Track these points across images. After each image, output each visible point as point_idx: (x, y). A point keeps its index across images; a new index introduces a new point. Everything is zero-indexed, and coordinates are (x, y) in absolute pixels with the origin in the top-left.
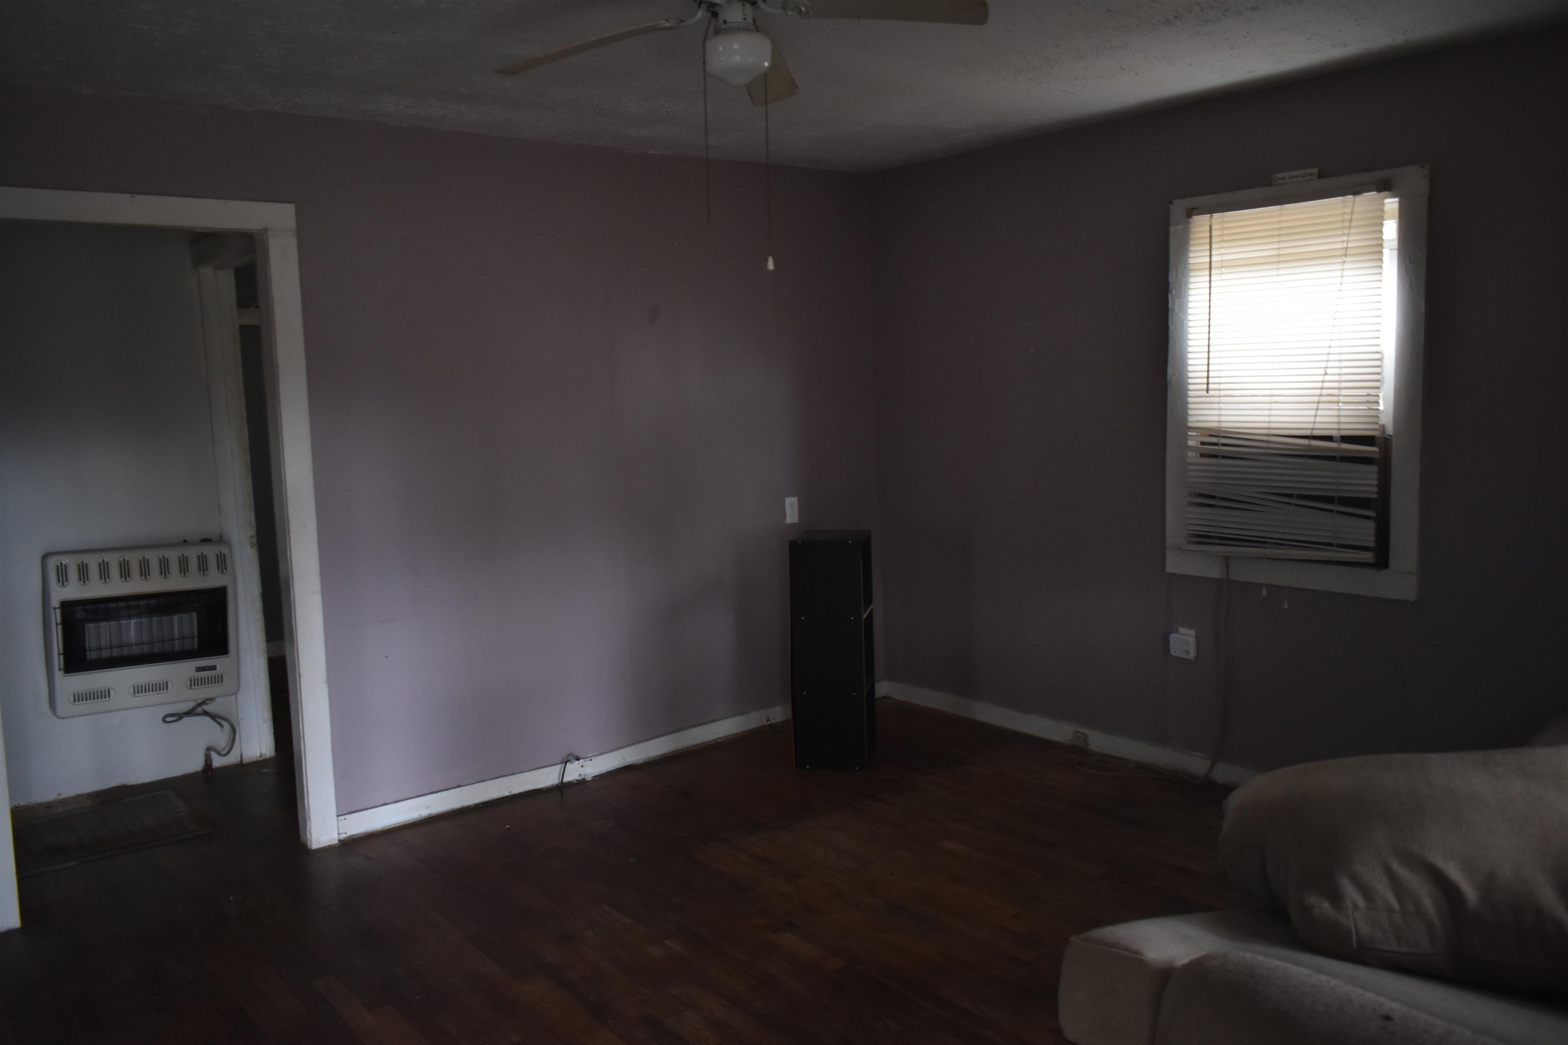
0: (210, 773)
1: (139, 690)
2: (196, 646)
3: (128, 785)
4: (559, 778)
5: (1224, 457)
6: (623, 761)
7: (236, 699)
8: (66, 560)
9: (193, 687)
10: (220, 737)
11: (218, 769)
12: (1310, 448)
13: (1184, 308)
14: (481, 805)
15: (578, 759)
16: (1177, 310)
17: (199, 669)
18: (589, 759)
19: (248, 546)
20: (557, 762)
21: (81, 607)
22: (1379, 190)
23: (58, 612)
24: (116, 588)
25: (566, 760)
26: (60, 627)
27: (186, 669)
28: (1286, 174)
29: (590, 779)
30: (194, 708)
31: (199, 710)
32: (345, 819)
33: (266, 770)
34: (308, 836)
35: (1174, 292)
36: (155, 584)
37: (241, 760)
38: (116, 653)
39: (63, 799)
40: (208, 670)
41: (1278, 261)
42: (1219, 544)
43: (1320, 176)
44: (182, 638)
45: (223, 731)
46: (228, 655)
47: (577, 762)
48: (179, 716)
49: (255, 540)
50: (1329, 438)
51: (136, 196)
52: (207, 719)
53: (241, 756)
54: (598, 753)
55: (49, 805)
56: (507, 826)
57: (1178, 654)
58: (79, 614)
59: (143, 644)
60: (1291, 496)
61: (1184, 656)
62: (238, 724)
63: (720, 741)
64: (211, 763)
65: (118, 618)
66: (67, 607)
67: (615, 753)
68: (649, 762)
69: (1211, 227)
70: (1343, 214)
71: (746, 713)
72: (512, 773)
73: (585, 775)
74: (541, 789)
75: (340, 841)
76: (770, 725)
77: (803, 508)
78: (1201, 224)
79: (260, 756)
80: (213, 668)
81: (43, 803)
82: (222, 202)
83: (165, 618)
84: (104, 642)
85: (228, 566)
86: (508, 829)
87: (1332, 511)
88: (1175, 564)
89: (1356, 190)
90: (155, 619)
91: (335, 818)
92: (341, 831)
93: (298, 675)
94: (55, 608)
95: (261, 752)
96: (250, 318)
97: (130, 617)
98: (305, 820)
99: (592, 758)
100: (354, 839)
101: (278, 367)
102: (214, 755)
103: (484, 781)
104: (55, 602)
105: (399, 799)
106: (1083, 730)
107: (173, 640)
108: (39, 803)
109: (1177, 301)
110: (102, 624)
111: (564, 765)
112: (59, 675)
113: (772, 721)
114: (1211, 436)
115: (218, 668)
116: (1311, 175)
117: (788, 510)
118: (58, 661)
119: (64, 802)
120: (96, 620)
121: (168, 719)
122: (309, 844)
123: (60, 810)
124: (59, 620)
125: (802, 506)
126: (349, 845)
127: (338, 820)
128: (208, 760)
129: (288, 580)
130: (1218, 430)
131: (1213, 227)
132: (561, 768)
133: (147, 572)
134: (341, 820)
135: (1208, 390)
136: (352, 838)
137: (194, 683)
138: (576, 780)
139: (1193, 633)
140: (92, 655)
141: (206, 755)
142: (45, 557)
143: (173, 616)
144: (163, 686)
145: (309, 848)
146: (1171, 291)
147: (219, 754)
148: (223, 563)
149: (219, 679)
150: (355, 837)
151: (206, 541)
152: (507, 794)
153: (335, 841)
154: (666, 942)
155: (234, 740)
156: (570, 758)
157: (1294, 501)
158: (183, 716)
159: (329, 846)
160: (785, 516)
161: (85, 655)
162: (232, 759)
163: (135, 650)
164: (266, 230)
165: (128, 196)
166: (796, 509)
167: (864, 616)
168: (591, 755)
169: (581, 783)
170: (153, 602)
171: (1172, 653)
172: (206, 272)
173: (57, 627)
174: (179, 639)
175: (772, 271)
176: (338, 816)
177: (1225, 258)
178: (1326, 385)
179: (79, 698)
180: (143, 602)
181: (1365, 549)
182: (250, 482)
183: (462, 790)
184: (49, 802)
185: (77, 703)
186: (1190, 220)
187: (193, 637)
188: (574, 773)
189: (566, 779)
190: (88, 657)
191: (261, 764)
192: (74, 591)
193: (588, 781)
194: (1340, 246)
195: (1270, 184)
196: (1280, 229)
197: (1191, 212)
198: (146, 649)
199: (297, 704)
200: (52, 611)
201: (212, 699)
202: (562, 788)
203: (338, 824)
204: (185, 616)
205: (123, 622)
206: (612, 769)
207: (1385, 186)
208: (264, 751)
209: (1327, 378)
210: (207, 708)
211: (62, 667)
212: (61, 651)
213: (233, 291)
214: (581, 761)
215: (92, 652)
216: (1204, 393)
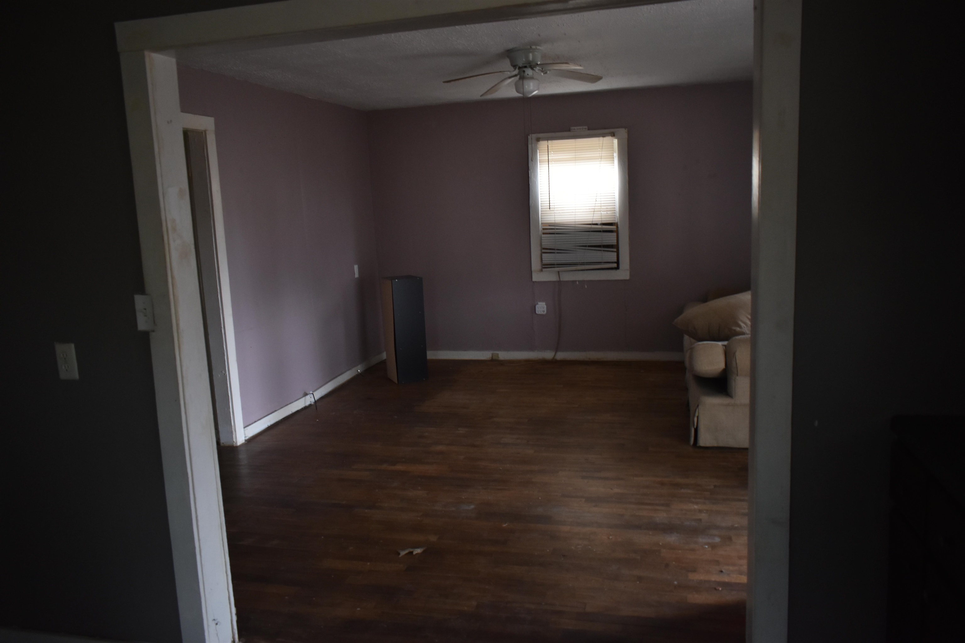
4: (304, 404)
5: (557, 234)
12: (591, 228)
13: (536, 176)
14: (284, 419)
16: (532, 177)
18: (312, 394)
20: (303, 396)
22: (612, 136)
25: (305, 395)
28: (576, 128)
29: (313, 404)
34: (235, 439)
35: (531, 170)
41: (575, 159)
42: (557, 267)
43: (589, 129)
47: (308, 395)
50: (597, 224)
57: (539, 313)
60: (586, 246)
61: (542, 313)
67: (319, 390)
69: (548, 146)
70: (599, 144)
71: (351, 369)
73: (311, 402)
78: (543, 145)
87: (601, 250)
88: (536, 277)
89: (604, 135)
91: (243, 429)
92: (247, 435)
93: (227, 358)
103: (283, 407)
105: (259, 419)
106: (496, 352)
109: (532, 174)
111: (305, 397)
114: (549, 226)
116: (586, 129)
117: (355, 271)
122: (235, 444)
125: (359, 269)
126: (250, 441)
130: (555, 223)
131: (549, 146)
132: (305, 399)
134: (245, 430)
135: (550, 208)
136: (249, 438)
138: (309, 404)
139: (544, 303)
145: (235, 446)
146: (530, 170)
152: (291, 413)
153: (244, 441)
157: (587, 248)
160: (355, 274)
166: (357, 269)
168: (311, 392)
171: (537, 312)
176: (244, 428)
177: (553, 158)
178: (596, 205)
181: (612, 263)
183: (277, 412)
186: (539, 143)
188: (308, 401)
189: (316, 400)
194: (598, 155)
195: (569, 130)
196: (575, 148)
197: (538, 140)
203: (244, 432)
206: (318, 398)
207: (613, 135)
209: (597, 202)
214: (310, 395)
216: (549, 209)
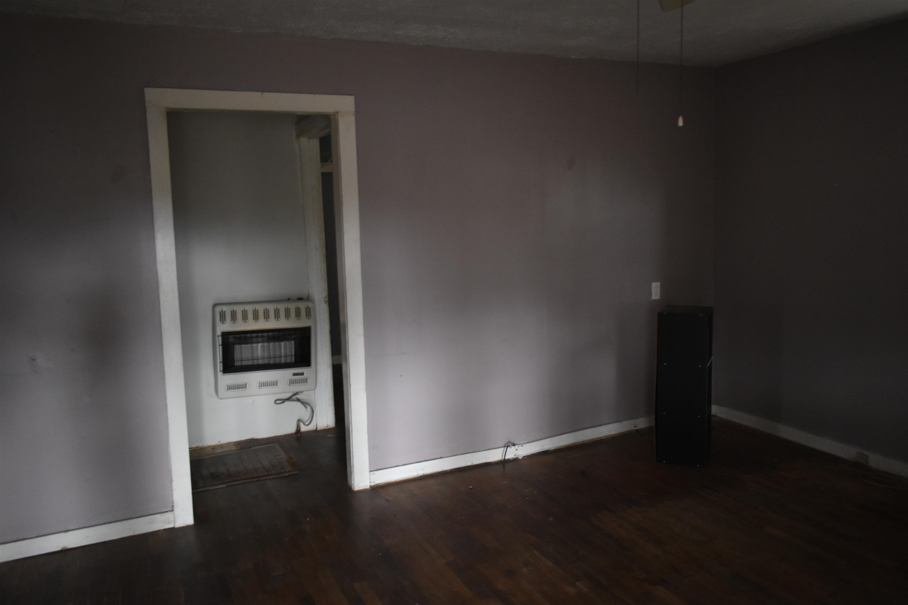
0: (299, 435)
1: (262, 385)
2: (293, 361)
3: (255, 438)
4: (502, 456)
6: (542, 448)
7: (315, 392)
8: (225, 308)
9: (291, 385)
10: (305, 414)
11: (303, 432)
14: (454, 470)
15: (514, 445)
17: (295, 374)
18: (521, 445)
19: (324, 303)
20: (501, 446)
21: (232, 336)
23: (220, 338)
24: (252, 326)
25: (506, 445)
26: (221, 347)
27: (287, 374)
29: (521, 458)
30: (291, 397)
31: (294, 397)
32: (374, 474)
33: (330, 436)
34: (353, 482)
36: (272, 324)
37: (317, 428)
38: (250, 363)
39: (221, 444)
40: (300, 375)
44: (286, 356)
45: (307, 411)
46: (311, 367)
47: (513, 447)
48: (284, 401)
49: (327, 300)
51: (264, 93)
52: (299, 404)
53: (317, 426)
54: (526, 442)
55: (214, 448)
56: (471, 487)
58: (231, 339)
59: (264, 359)
62: (315, 406)
63: (603, 438)
64: (300, 429)
65: (252, 343)
66: (225, 335)
67: (537, 442)
68: (557, 449)
71: (621, 421)
72: (473, 451)
73: (518, 455)
74: (491, 463)
75: (371, 486)
76: (637, 430)
77: (663, 290)
79: (327, 426)
80: (302, 374)
81: (211, 446)
82: (312, 95)
83: (277, 344)
84: (244, 356)
85: (312, 314)
86: (471, 488)
90: (271, 344)
91: (368, 473)
92: (372, 481)
93: (349, 385)
94: (218, 336)
95: (327, 424)
96: (327, 169)
97: (258, 342)
98: (351, 473)
99: (523, 445)
100: (379, 486)
101: (342, 197)
102: (301, 424)
103: (456, 455)
104: (219, 333)
105: (406, 463)
106: (865, 452)
107: (281, 357)
108: (208, 446)
110: (243, 346)
111: (506, 448)
112: (220, 374)
113: (639, 427)
115: (305, 374)
117: (653, 291)
118: (220, 366)
119: (221, 446)
120: (240, 343)
121: (278, 402)
122: (353, 487)
123: (219, 451)
124: (221, 343)
126: (376, 489)
127: (370, 474)
128: (298, 427)
129: (345, 326)
132: (504, 450)
133: (268, 317)
134: (372, 474)
136: (378, 485)
137: (292, 382)
138: (513, 458)
140: (237, 364)
141: (297, 424)
142: (215, 306)
143: (281, 343)
144: (274, 384)
145: (353, 489)
147: (304, 424)
148: (309, 313)
149: (305, 381)
150: (379, 485)
151: (300, 299)
152: (470, 464)
153: (368, 487)
154: (577, 583)
155: (313, 416)
156: (509, 444)
158: (285, 400)
159: (364, 489)
160: (651, 294)
161: (234, 363)
162: (311, 427)
163: (261, 362)
164: (337, 112)
165: (260, 93)
166: (659, 291)
167: (708, 365)
168: (522, 443)
169: (516, 460)
170: (271, 334)
172: (304, 140)
173: (219, 348)
174: (284, 356)
175: (681, 127)
176: (370, 471)
179: (230, 388)
180: (265, 334)
182: (325, 265)
183: (443, 460)
184: (214, 446)
185: (229, 391)
187: (292, 356)
188: (512, 453)
189: (507, 457)
190: (235, 365)
191: (327, 431)
192: (228, 327)
193: (519, 459)
198: (266, 361)
199: (348, 403)
200: (217, 338)
201: (302, 392)
202: (504, 462)
203: (370, 476)
204: (288, 343)
205: (255, 345)
206: (535, 452)
208: (329, 424)
210: (299, 396)
211: (222, 369)
212: (221, 361)
213: (318, 152)
214: (516, 446)
215: (238, 362)
